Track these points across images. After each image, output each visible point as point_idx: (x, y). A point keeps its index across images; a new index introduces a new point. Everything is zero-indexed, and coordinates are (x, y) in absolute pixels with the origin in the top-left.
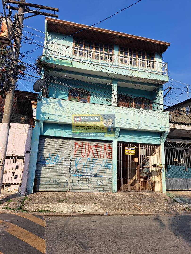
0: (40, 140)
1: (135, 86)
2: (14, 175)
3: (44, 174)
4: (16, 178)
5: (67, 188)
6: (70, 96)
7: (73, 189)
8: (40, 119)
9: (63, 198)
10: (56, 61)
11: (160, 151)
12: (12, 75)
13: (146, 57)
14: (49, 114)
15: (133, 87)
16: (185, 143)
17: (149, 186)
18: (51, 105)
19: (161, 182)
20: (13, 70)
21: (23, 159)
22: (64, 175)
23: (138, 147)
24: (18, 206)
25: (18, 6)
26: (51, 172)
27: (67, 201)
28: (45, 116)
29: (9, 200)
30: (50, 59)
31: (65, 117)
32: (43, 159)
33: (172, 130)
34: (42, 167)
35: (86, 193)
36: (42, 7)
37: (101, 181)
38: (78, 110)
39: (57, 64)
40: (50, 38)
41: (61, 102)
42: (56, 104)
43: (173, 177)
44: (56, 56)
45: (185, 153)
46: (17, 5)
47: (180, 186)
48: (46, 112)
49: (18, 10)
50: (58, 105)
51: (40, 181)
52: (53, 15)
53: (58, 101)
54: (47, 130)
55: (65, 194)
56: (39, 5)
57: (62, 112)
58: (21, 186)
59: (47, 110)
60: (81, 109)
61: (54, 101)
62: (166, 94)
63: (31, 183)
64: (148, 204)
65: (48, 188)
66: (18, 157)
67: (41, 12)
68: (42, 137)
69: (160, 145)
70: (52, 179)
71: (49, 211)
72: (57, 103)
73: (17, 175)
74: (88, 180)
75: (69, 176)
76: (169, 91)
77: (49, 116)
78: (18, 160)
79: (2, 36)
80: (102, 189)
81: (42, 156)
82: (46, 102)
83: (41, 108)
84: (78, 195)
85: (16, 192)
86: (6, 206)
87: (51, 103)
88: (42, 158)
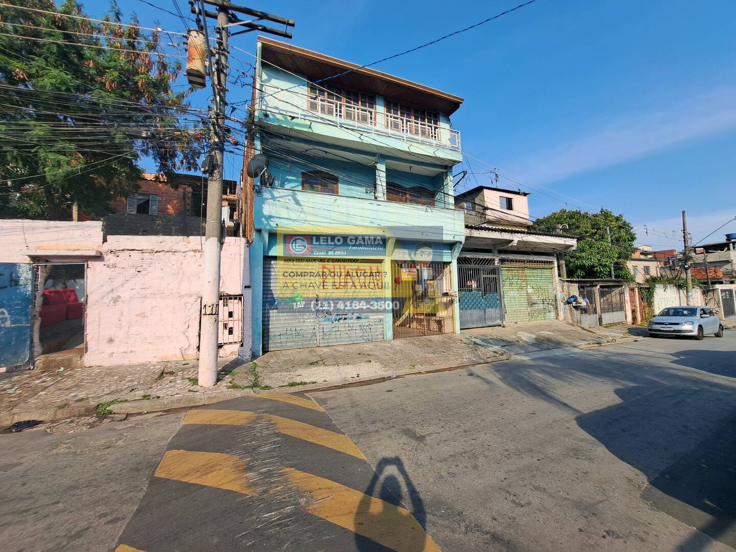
0: (264, 264)
1: (411, 169)
2: (228, 329)
3: (275, 322)
4: (231, 332)
5: (316, 342)
6: (305, 185)
7: (325, 341)
8: (262, 227)
9: (314, 358)
10: (282, 121)
11: (450, 272)
12: (217, 145)
13: (426, 120)
14: (277, 217)
15: (407, 170)
16: (481, 257)
17: (434, 326)
18: (279, 201)
19: (453, 318)
20: (218, 137)
21: (240, 299)
22: (309, 321)
23: (421, 267)
24: (251, 381)
25: (217, 10)
26: (287, 318)
27: (324, 363)
28: (271, 221)
29: (231, 372)
30: (271, 116)
31: (306, 222)
32: (271, 296)
33: (468, 238)
34: (271, 311)
35: (347, 346)
36: (263, 16)
37: (367, 326)
38: (326, 209)
39: (284, 126)
40: (265, 77)
41: (296, 196)
42: (289, 200)
43: (467, 309)
44: (281, 112)
45: (482, 272)
46: (215, 7)
47: (476, 321)
48: (272, 215)
49: (215, 17)
50: (292, 202)
51: (270, 334)
52: (282, 33)
53: (292, 194)
54: (274, 247)
55: (315, 351)
56: (258, 12)
57: (299, 213)
58: (242, 345)
59: (273, 211)
60: (331, 208)
61: (285, 194)
62: (459, 182)
63: (257, 338)
64: (444, 352)
65: (284, 344)
66: (230, 297)
67: (261, 26)
68: (268, 259)
69: (451, 262)
70: (289, 329)
71: (305, 383)
72: (290, 198)
73: (232, 328)
74: (347, 325)
75: (317, 322)
76: (463, 177)
77: (278, 221)
78: (231, 302)
79: (192, 68)
80: (370, 338)
81: (269, 292)
82: (270, 197)
83: (263, 208)
84: (336, 351)
85: (234, 357)
86: (230, 382)
87: (279, 197)
88: (269, 296)
